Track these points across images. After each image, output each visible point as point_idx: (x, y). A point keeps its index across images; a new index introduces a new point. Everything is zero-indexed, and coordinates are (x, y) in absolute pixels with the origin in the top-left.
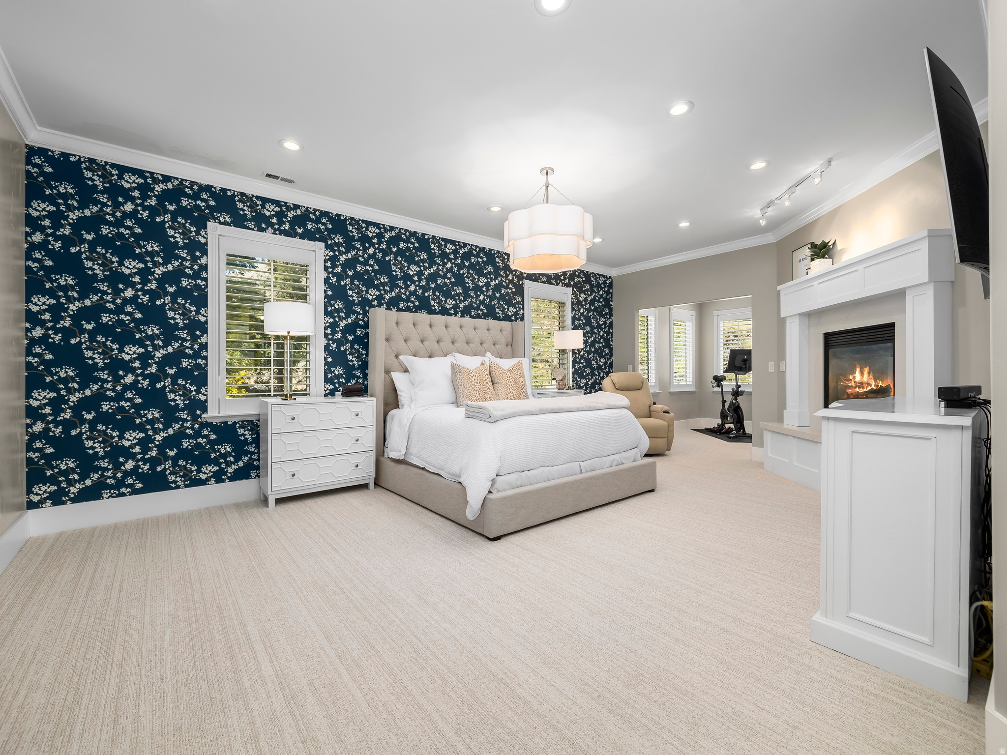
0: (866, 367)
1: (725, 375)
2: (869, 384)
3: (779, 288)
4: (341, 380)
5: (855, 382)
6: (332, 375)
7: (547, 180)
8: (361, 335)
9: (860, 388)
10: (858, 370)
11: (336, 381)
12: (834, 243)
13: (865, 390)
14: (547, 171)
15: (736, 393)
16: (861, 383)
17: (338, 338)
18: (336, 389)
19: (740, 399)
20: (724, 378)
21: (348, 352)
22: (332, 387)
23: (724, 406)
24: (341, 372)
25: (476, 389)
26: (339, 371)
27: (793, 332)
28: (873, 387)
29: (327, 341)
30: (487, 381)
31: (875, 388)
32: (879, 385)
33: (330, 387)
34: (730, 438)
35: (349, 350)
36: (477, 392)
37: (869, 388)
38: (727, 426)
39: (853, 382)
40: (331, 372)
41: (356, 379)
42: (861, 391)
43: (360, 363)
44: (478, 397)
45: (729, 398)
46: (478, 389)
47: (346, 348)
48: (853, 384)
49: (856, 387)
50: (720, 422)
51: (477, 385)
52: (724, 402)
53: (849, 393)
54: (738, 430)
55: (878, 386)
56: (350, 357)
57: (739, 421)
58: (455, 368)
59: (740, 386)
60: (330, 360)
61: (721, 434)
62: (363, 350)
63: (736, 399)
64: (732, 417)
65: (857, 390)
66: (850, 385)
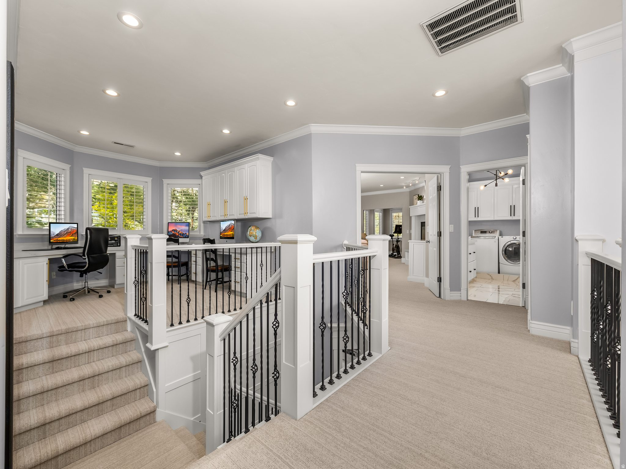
1: (394, 234)
3: (410, 207)
12: (423, 196)
15: (398, 241)
19: (399, 243)
20: (394, 235)
23: (393, 246)
27: (413, 220)
34: (395, 257)
38: (394, 254)
45: (395, 243)
50: (392, 252)
52: (393, 245)
54: (398, 255)
57: (399, 252)
59: (399, 238)
61: (392, 256)
63: (398, 244)
64: (396, 250)
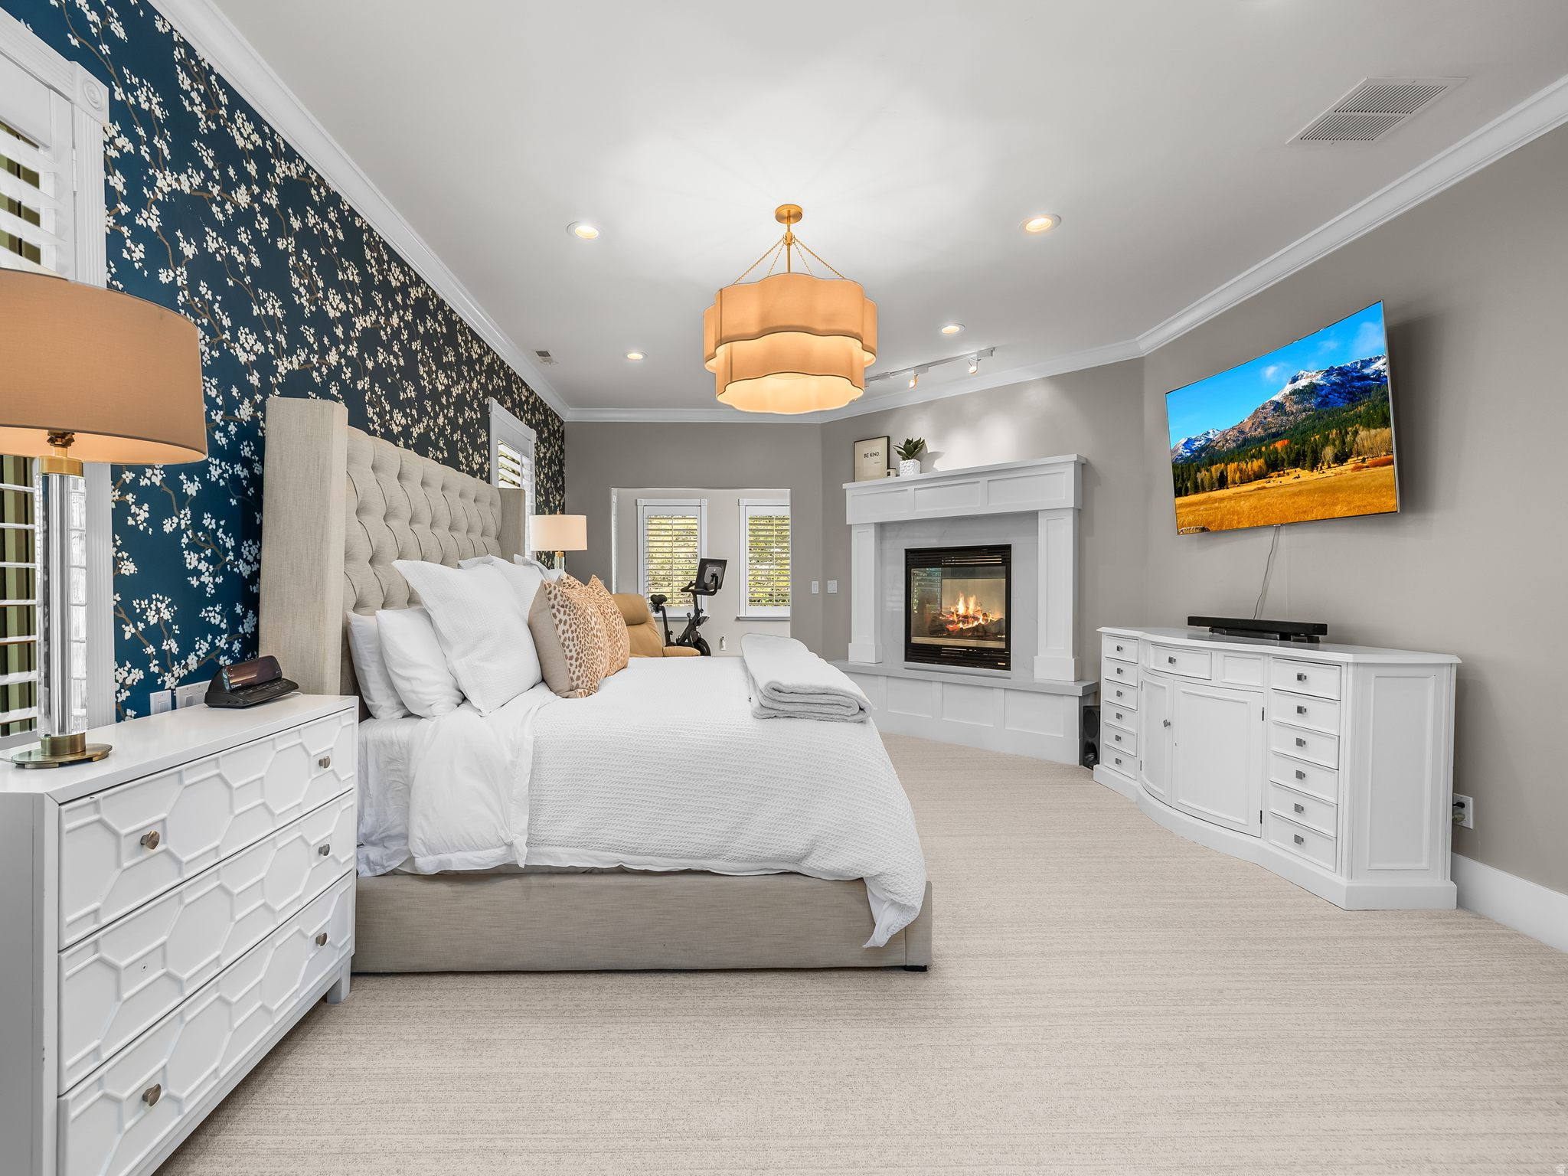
0: (972, 596)
2: (977, 619)
4: (165, 647)
5: (957, 615)
6: (136, 627)
7: (789, 230)
8: (222, 483)
9: (964, 623)
10: (961, 600)
11: (150, 650)
12: (923, 443)
13: (970, 626)
14: (790, 215)
16: (966, 617)
17: (153, 484)
18: (151, 684)
21: (185, 540)
22: (138, 675)
24: (166, 615)
25: (569, 654)
26: (158, 611)
28: (981, 621)
29: (117, 493)
30: (595, 632)
31: (983, 623)
32: (989, 619)
33: (132, 676)
35: (190, 533)
36: (573, 662)
37: (976, 623)
39: (955, 616)
40: (136, 617)
41: (209, 637)
42: (966, 626)
43: (219, 580)
44: (577, 674)
46: (574, 654)
47: (179, 524)
48: (955, 618)
49: (958, 623)
51: (571, 643)
53: (950, 629)
55: (987, 620)
56: (191, 560)
58: (552, 596)
60: (129, 568)
62: (227, 536)
65: (961, 625)
66: (951, 619)
